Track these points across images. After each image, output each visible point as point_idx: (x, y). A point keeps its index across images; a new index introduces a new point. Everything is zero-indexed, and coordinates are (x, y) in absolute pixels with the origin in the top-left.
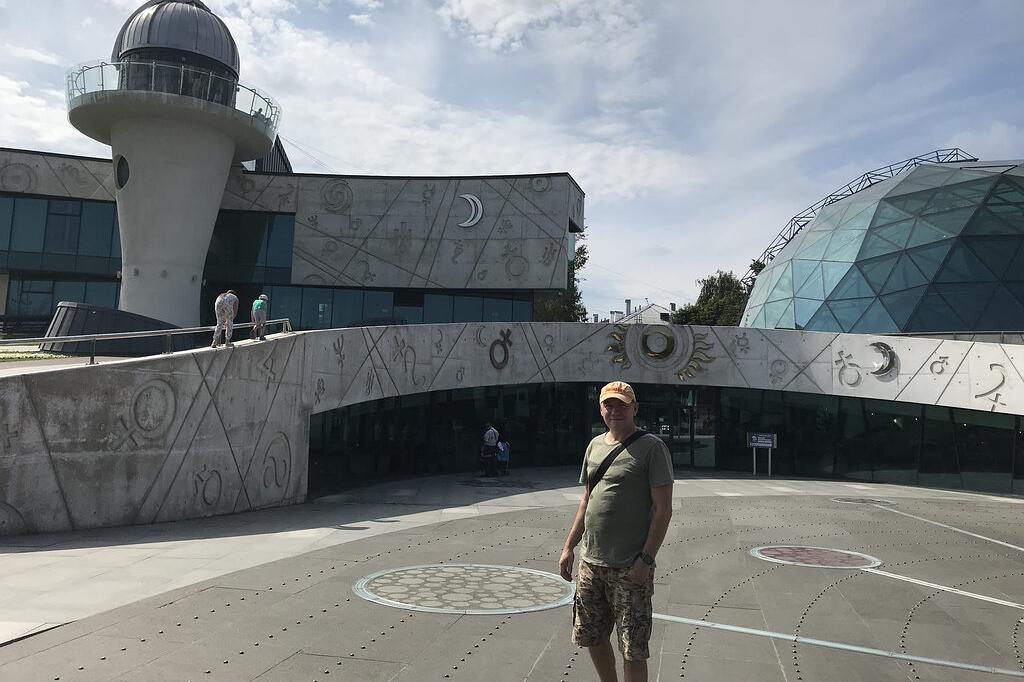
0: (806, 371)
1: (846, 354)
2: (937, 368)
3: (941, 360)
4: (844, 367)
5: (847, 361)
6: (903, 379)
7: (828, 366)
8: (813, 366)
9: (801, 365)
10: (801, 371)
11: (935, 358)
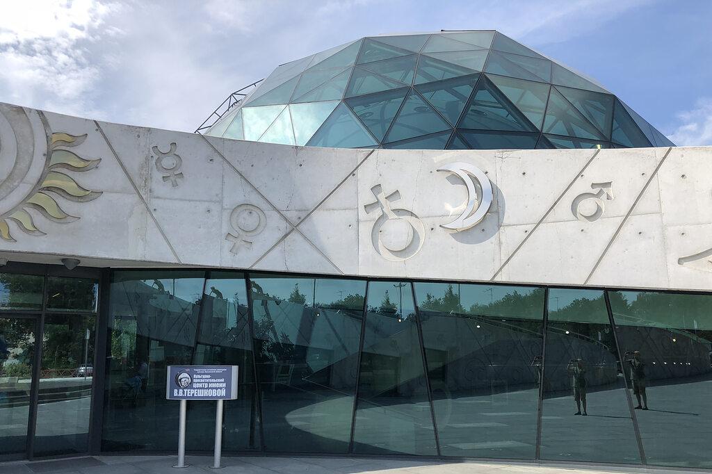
0: (303, 227)
1: (387, 189)
2: (587, 206)
3: (595, 191)
4: (383, 217)
5: (388, 206)
6: (510, 235)
7: (350, 215)
8: (316, 216)
9: (292, 215)
10: (294, 227)
11: (582, 186)
